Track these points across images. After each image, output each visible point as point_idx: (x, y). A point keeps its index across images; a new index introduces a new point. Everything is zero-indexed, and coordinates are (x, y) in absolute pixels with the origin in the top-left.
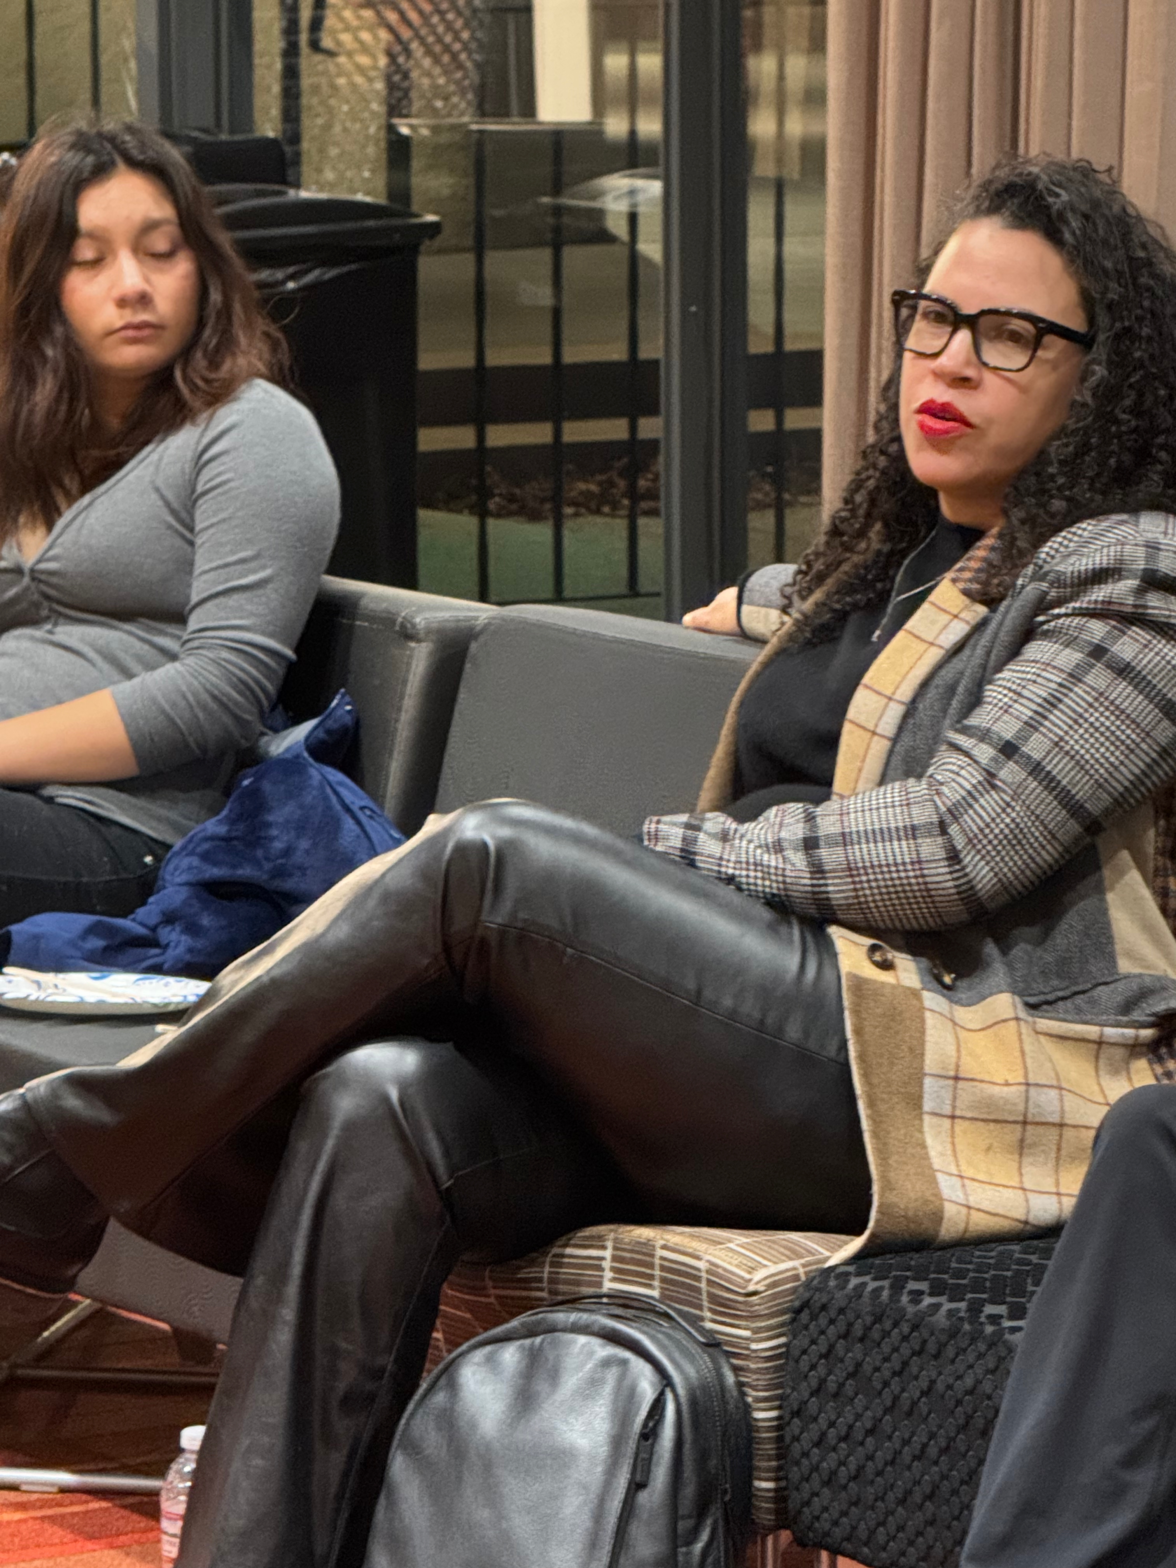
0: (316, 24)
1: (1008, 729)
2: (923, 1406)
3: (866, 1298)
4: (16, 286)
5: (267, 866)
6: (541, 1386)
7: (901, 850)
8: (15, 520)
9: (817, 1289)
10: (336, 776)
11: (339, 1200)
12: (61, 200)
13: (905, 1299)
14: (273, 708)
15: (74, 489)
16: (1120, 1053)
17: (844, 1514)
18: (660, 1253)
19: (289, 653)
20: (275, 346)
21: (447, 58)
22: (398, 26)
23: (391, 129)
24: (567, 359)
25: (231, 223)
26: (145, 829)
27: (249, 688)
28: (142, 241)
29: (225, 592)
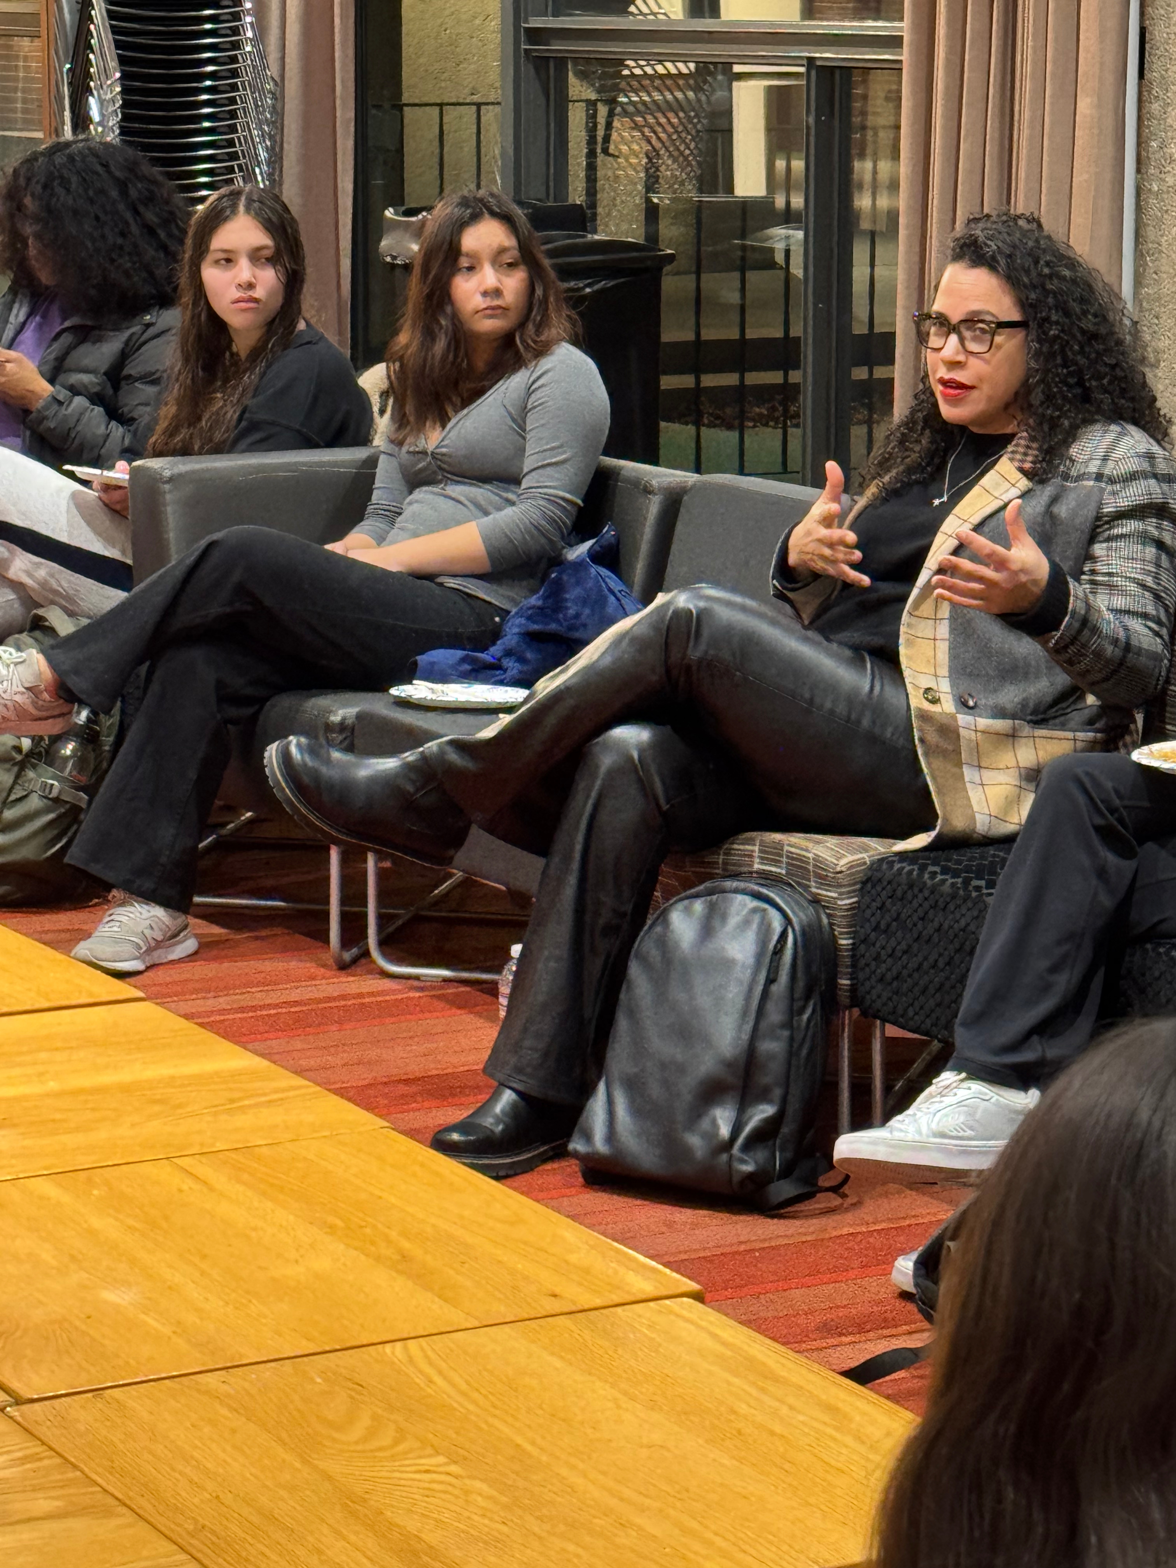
0: (607, 139)
2: (936, 938)
3: (904, 876)
4: (424, 283)
5: (565, 624)
6: (716, 923)
8: (425, 424)
9: (876, 870)
10: (604, 572)
11: (603, 817)
12: (452, 235)
13: (926, 876)
14: (569, 534)
16: (1084, 746)
17: (890, 999)
18: (786, 848)
19: (580, 502)
20: (574, 324)
21: (681, 159)
22: (654, 140)
23: (648, 200)
24: (748, 336)
25: (551, 254)
26: (493, 601)
27: (555, 521)
28: (497, 257)
29: (543, 466)
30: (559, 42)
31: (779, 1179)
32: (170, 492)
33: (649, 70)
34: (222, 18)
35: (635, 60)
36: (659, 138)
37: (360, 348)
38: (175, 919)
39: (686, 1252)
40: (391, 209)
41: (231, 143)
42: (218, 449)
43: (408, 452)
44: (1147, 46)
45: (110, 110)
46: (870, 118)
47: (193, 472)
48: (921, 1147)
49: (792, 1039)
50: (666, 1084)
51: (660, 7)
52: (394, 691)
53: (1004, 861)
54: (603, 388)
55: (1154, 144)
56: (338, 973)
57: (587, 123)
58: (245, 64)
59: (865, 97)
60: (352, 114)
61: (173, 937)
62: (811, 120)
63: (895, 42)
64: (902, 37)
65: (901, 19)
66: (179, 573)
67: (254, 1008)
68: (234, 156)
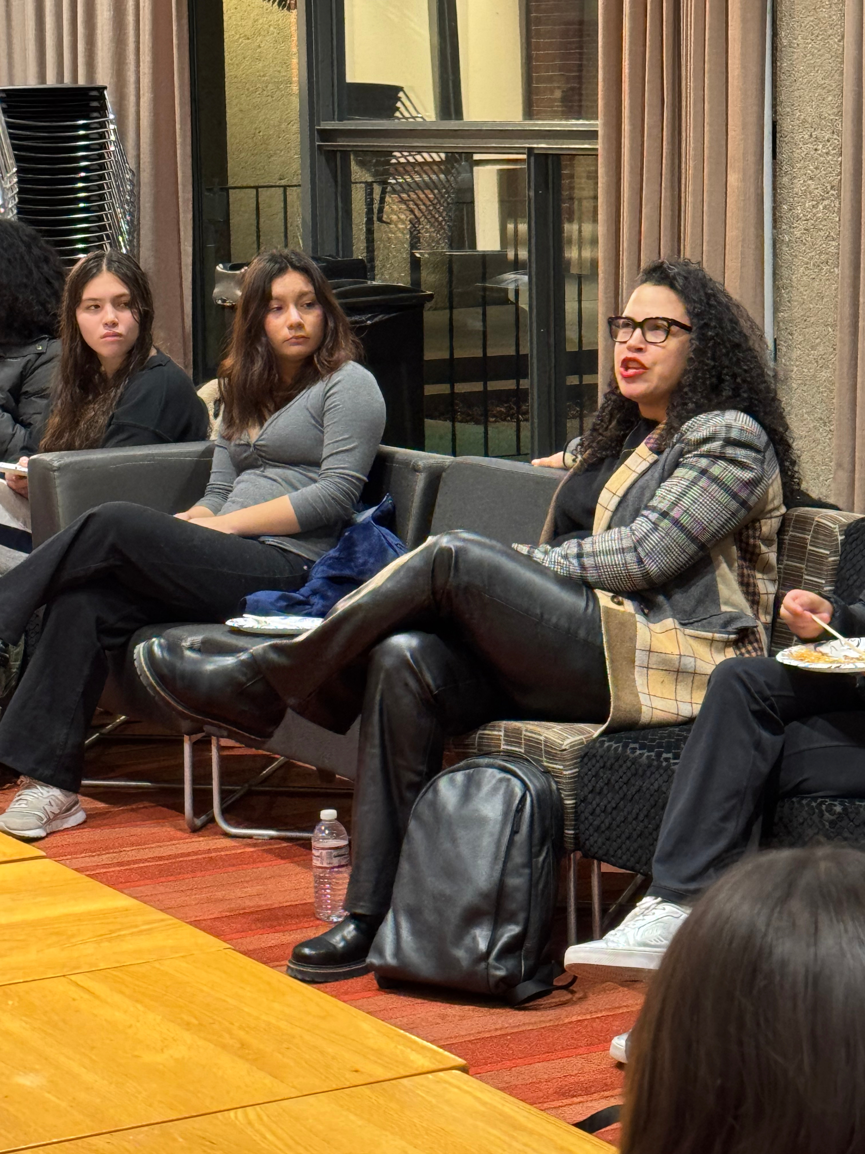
0: (381, 210)
1: (663, 506)
3: (612, 751)
4: (245, 320)
5: (356, 570)
6: (473, 790)
7: (618, 558)
8: (247, 424)
9: (591, 748)
10: (385, 530)
13: (629, 751)
14: (358, 502)
15: (272, 409)
16: (721, 645)
17: (604, 844)
18: (524, 733)
19: (365, 479)
20: (357, 347)
21: (436, 224)
22: (417, 212)
23: (412, 255)
24: (489, 354)
25: (340, 296)
26: (303, 555)
27: (348, 494)
28: (299, 300)
29: (337, 453)
30: (343, 139)
31: (525, 980)
32: (59, 477)
33: (411, 159)
34: (93, 126)
35: (401, 152)
36: (419, 209)
37: (200, 368)
38: (66, 796)
39: (456, 1037)
40: (221, 265)
41: (100, 219)
42: (93, 445)
43: (236, 445)
44: (778, 135)
45: (9, 196)
46: (576, 191)
47: (76, 463)
48: (630, 954)
49: (531, 874)
50: (440, 912)
51: (418, 113)
52: (229, 623)
53: (686, 738)
54: (380, 392)
55: (785, 207)
56: (192, 835)
57: (366, 199)
58: (110, 161)
59: (572, 176)
60: (190, 196)
61: (67, 810)
62: (532, 194)
63: (592, 135)
64: (597, 132)
65: (597, 119)
66: (67, 539)
67: (129, 863)
68: (103, 228)
